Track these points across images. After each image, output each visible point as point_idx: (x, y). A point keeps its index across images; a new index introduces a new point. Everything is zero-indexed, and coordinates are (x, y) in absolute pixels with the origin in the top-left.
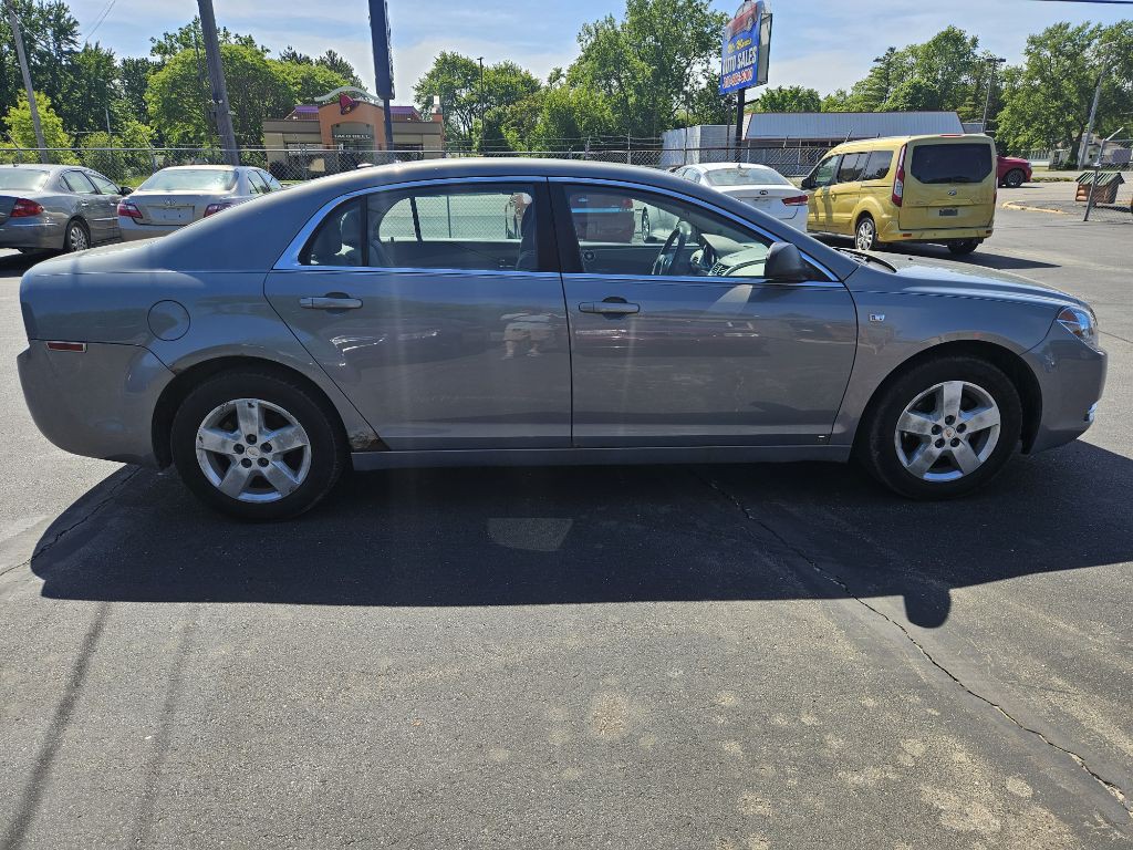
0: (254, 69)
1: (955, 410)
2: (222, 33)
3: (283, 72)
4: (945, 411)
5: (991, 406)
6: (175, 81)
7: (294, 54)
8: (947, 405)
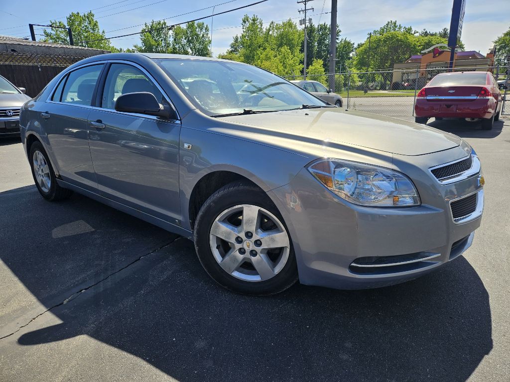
0: (401, 41)
1: (252, 228)
2: (398, 27)
3: (415, 41)
4: (244, 227)
5: (282, 231)
6: (366, 50)
7: (426, 32)
8: (246, 223)
